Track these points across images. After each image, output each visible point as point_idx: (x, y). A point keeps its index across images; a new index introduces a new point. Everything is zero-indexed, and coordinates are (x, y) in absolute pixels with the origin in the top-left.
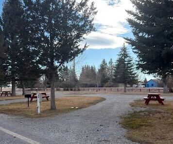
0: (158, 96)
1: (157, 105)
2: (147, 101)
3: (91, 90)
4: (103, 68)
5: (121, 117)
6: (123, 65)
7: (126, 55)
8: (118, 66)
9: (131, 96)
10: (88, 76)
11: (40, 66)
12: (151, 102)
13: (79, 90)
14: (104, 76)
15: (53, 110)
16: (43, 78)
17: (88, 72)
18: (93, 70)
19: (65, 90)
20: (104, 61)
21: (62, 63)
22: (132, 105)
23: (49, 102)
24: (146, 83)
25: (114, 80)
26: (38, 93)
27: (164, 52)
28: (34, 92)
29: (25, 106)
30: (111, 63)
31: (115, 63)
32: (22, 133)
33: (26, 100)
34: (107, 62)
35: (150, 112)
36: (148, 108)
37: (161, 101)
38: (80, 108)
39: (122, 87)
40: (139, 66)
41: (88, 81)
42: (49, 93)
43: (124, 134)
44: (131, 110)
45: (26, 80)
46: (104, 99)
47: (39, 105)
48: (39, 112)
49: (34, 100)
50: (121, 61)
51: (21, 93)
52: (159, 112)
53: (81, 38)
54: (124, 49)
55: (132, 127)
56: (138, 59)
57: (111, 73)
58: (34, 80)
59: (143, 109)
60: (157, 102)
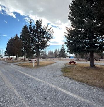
0: (74, 61)
2: (70, 63)
3: (51, 59)
4: (56, 52)
5: (61, 69)
6: (62, 51)
7: (64, 48)
8: (61, 51)
9: (65, 61)
10: (50, 54)
11: (34, 50)
12: (71, 63)
13: (47, 59)
14: (56, 54)
15: (38, 66)
16: (35, 55)
18: (52, 52)
19: (42, 59)
20: (56, 49)
21: (42, 49)
22: (65, 64)
23: (37, 63)
24: (70, 57)
25: (59, 56)
26: (33, 60)
27: (76, 47)
28: (32, 59)
29: (29, 64)
30: (58, 50)
31: (60, 50)
32: (28, 73)
33: (29, 62)
34: (57, 49)
35: (71, 67)
36: (70, 65)
37: (75, 63)
38: (47, 65)
39: (62, 58)
40: (68, 51)
41: (50, 56)
42: (37, 60)
43: (62, 74)
44: (65, 66)
45: (29, 55)
46: (56, 62)
47: (34, 64)
48: (33, 66)
49: (32, 62)
50: (62, 49)
51: (27, 60)
52: (74, 67)
53: (48, 41)
54: (63, 45)
55: (65, 72)
56: (67, 49)
57: (58, 53)
58: (32, 55)
60: (73, 64)
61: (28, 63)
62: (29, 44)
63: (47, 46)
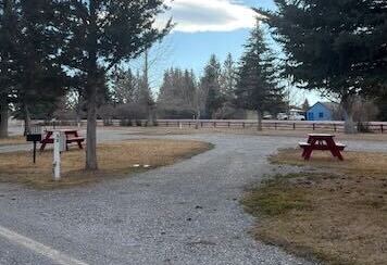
0: (330, 140)
1: (329, 160)
2: (307, 150)
3: (182, 125)
5: (245, 189)
6: (253, 68)
9: (273, 140)
10: (176, 93)
11: (65, 68)
12: (315, 154)
13: (156, 125)
14: (212, 92)
15: (91, 172)
16: (73, 97)
17: (178, 83)
18: (188, 78)
19: (123, 125)
20: (213, 60)
21: (115, 62)
22: (273, 160)
23: (83, 153)
24: (306, 111)
25: (236, 104)
26: (58, 132)
28: (49, 128)
29: (27, 161)
30: (229, 62)
31: (237, 65)
33: (30, 146)
35: (311, 177)
36: (308, 166)
37: (337, 151)
38: (154, 167)
39: (252, 118)
41: (176, 104)
42: (82, 132)
43: (250, 227)
44: (270, 172)
45: (31, 100)
46: (210, 146)
47: (58, 159)
48: (57, 174)
49: (48, 146)
50: (251, 61)
52: (332, 177)
55: (269, 212)
57: (227, 85)
58: (52, 100)
59: (296, 170)
61: (19, 154)
62: (31, 29)
63: (153, 37)
